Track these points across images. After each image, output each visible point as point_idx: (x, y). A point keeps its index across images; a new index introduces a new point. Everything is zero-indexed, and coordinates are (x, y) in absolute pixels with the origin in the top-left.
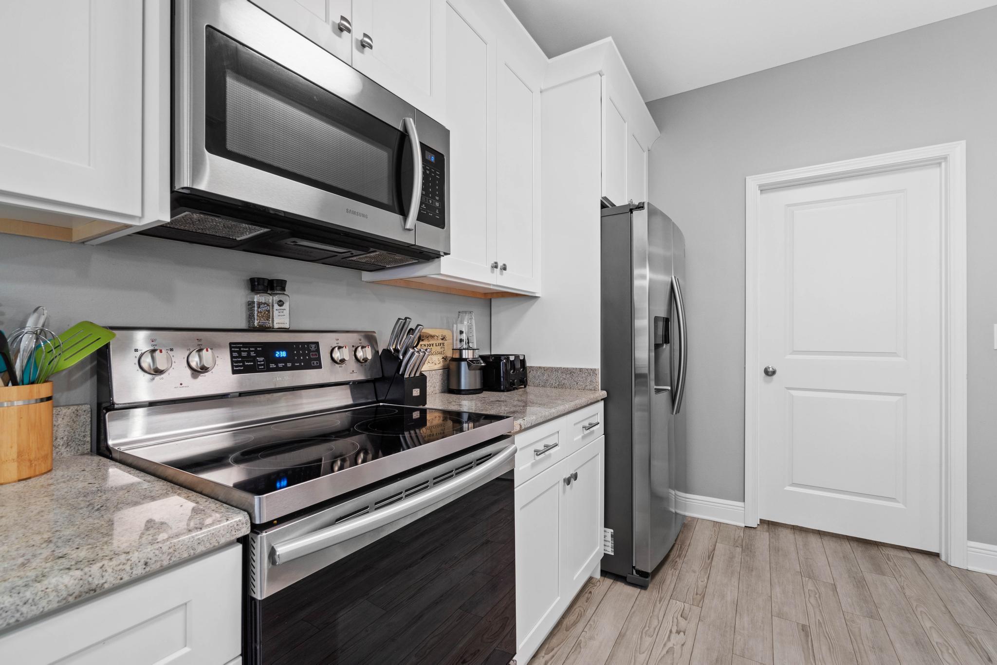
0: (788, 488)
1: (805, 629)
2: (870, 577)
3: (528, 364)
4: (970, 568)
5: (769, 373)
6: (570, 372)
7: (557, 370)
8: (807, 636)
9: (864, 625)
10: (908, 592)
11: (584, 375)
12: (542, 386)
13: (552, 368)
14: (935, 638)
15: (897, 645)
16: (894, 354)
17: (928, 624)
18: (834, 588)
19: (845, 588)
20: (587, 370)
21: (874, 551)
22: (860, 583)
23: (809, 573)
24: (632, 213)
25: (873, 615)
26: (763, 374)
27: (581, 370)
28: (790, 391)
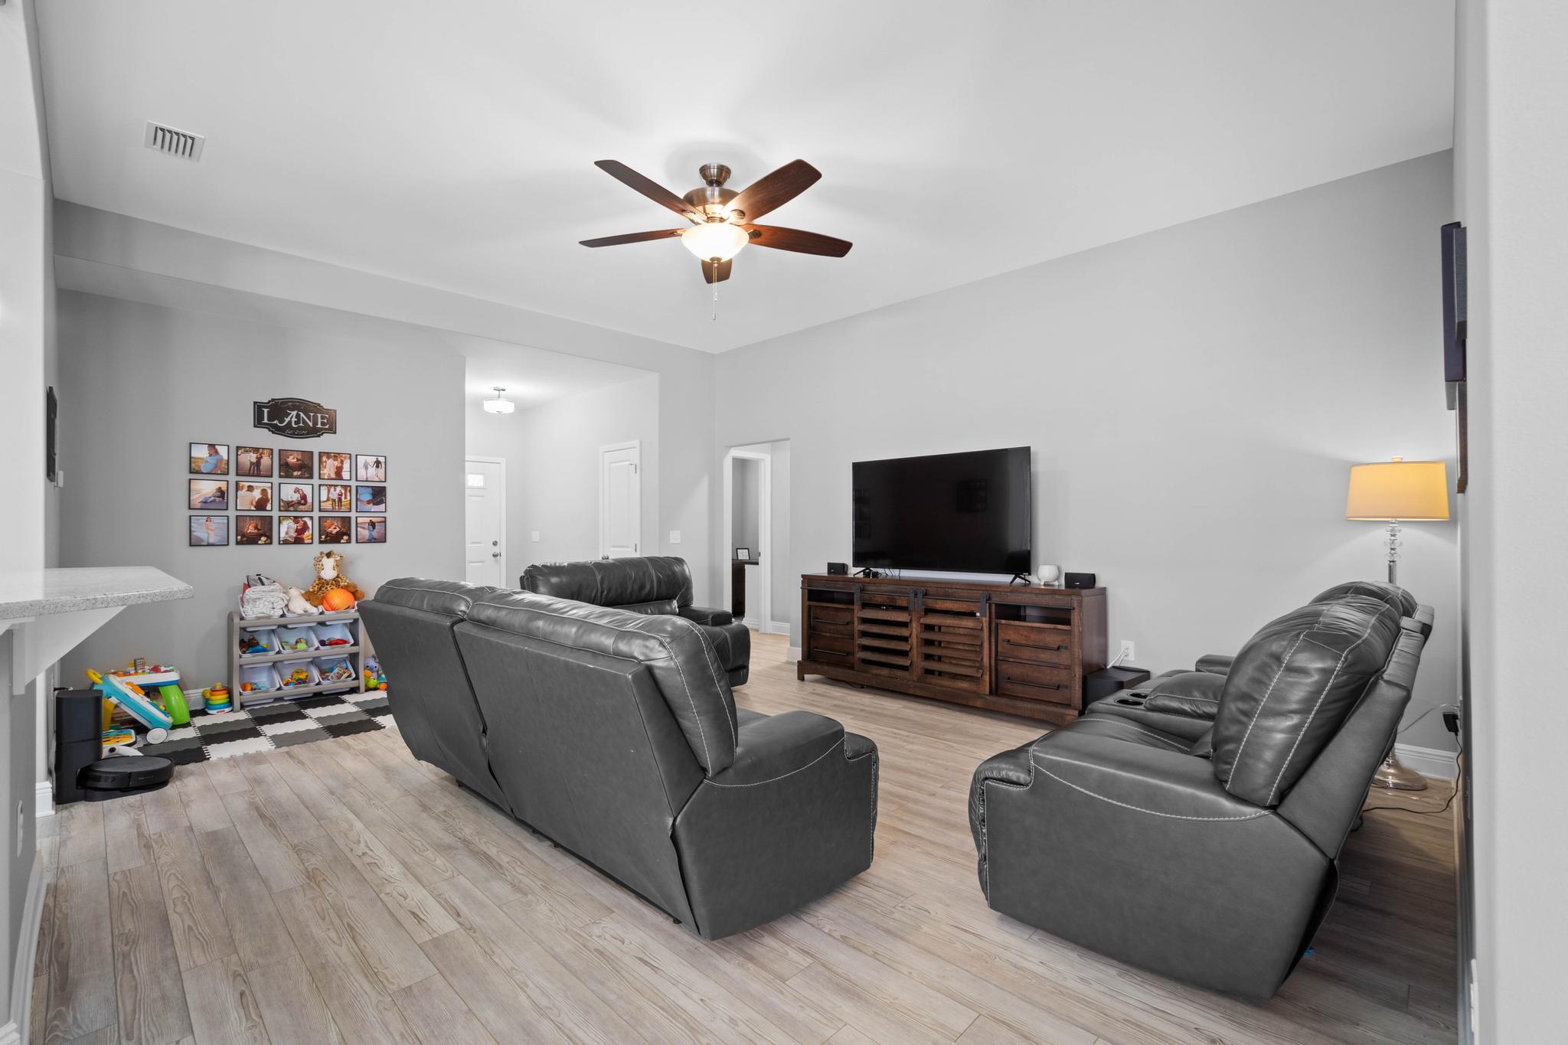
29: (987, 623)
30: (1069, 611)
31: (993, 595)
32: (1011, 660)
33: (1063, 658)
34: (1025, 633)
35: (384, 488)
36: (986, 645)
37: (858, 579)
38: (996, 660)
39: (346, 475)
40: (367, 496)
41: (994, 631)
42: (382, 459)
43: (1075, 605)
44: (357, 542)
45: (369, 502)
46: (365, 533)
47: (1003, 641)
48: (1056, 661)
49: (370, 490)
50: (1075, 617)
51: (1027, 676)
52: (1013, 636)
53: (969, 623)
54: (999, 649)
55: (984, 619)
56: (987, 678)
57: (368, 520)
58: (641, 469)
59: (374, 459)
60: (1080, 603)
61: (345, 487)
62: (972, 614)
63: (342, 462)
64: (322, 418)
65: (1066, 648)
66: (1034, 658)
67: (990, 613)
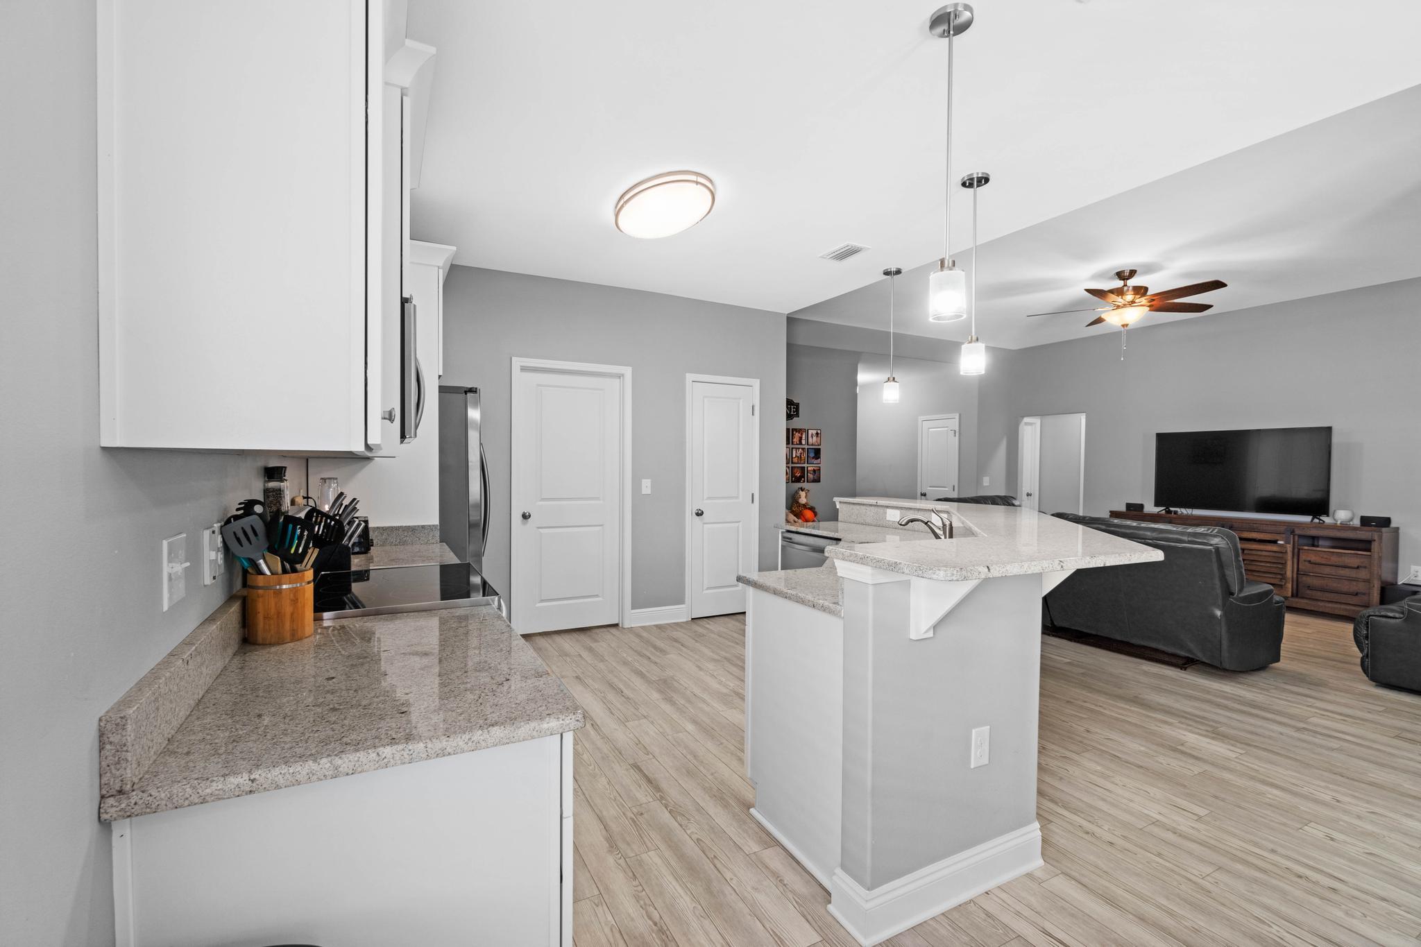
0: (538, 605)
1: (577, 677)
2: (594, 645)
3: (370, 525)
4: (633, 626)
5: (525, 517)
6: (412, 529)
7: (397, 528)
8: (580, 679)
9: (601, 666)
10: (613, 646)
11: (426, 531)
12: (381, 545)
13: (392, 527)
14: (630, 659)
15: (618, 668)
16: (598, 499)
17: (625, 655)
18: (580, 655)
19: (585, 654)
20: (430, 526)
21: (588, 633)
22: (590, 650)
23: (564, 654)
24: (466, 394)
25: (602, 660)
26: (522, 518)
27: (423, 527)
28: (540, 530)
29: (1291, 549)
30: (1369, 542)
31: (1296, 530)
32: (1311, 574)
33: (1363, 574)
34: (1325, 556)
35: (820, 449)
36: (1289, 563)
37: (1161, 515)
38: (1297, 574)
39: (803, 442)
40: (812, 455)
41: (1297, 554)
42: (819, 432)
43: (1376, 537)
44: (808, 482)
45: (813, 458)
46: (811, 476)
47: (1305, 561)
48: (1354, 576)
49: (813, 450)
50: (1375, 546)
51: (1327, 586)
52: (1313, 558)
53: (1274, 548)
54: (1300, 567)
55: (1288, 545)
56: (1289, 585)
57: (812, 468)
58: (960, 434)
59: (815, 432)
60: (1381, 538)
61: (803, 449)
62: (1275, 542)
63: (802, 434)
64: (794, 408)
65: (1365, 567)
66: (1334, 574)
67: (1294, 542)
